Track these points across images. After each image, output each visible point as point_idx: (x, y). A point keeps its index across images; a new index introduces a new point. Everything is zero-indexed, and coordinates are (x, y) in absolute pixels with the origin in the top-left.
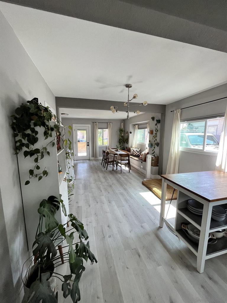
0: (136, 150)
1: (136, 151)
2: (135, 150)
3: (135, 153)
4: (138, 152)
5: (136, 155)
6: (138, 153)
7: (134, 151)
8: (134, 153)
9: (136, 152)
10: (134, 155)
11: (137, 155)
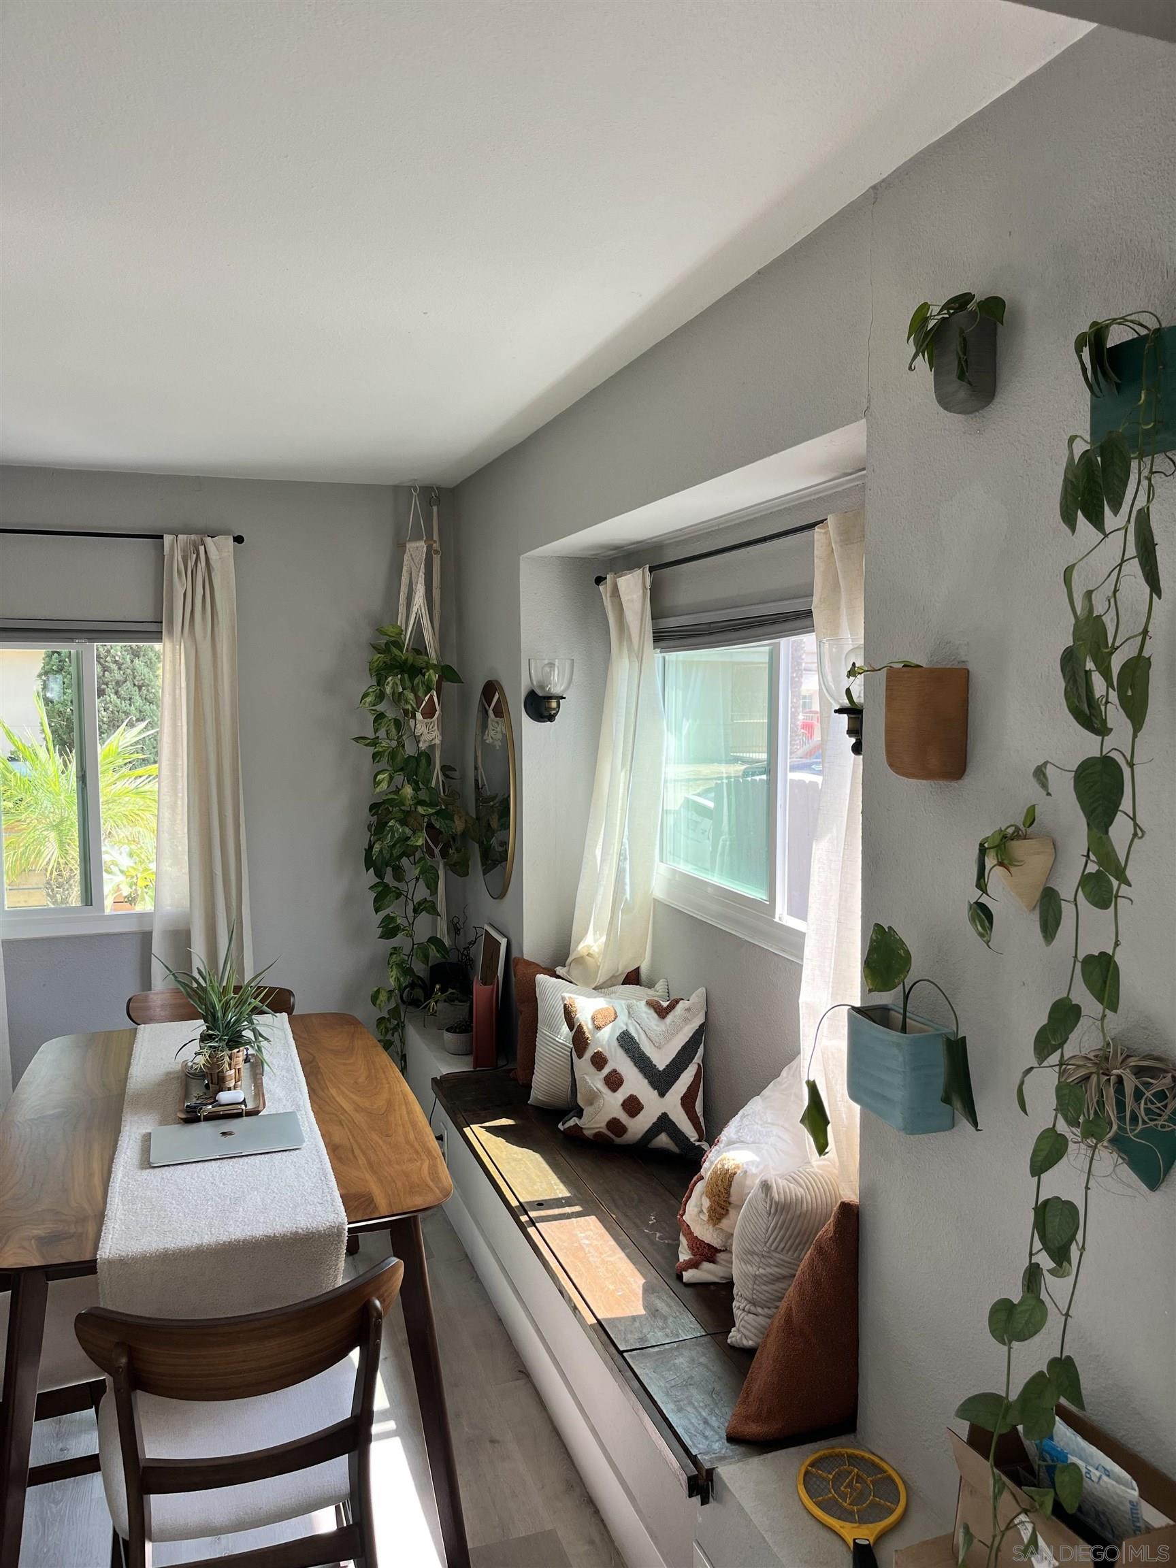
0: (627, 1042)
1: (621, 1062)
2: (604, 1039)
3: (611, 1104)
4: (661, 1081)
5: (616, 1126)
6: (654, 1105)
7: (580, 1041)
8: (593, 1097)
9: (614, 1082)
10: (593, 1121)
11: (639, 1126)
